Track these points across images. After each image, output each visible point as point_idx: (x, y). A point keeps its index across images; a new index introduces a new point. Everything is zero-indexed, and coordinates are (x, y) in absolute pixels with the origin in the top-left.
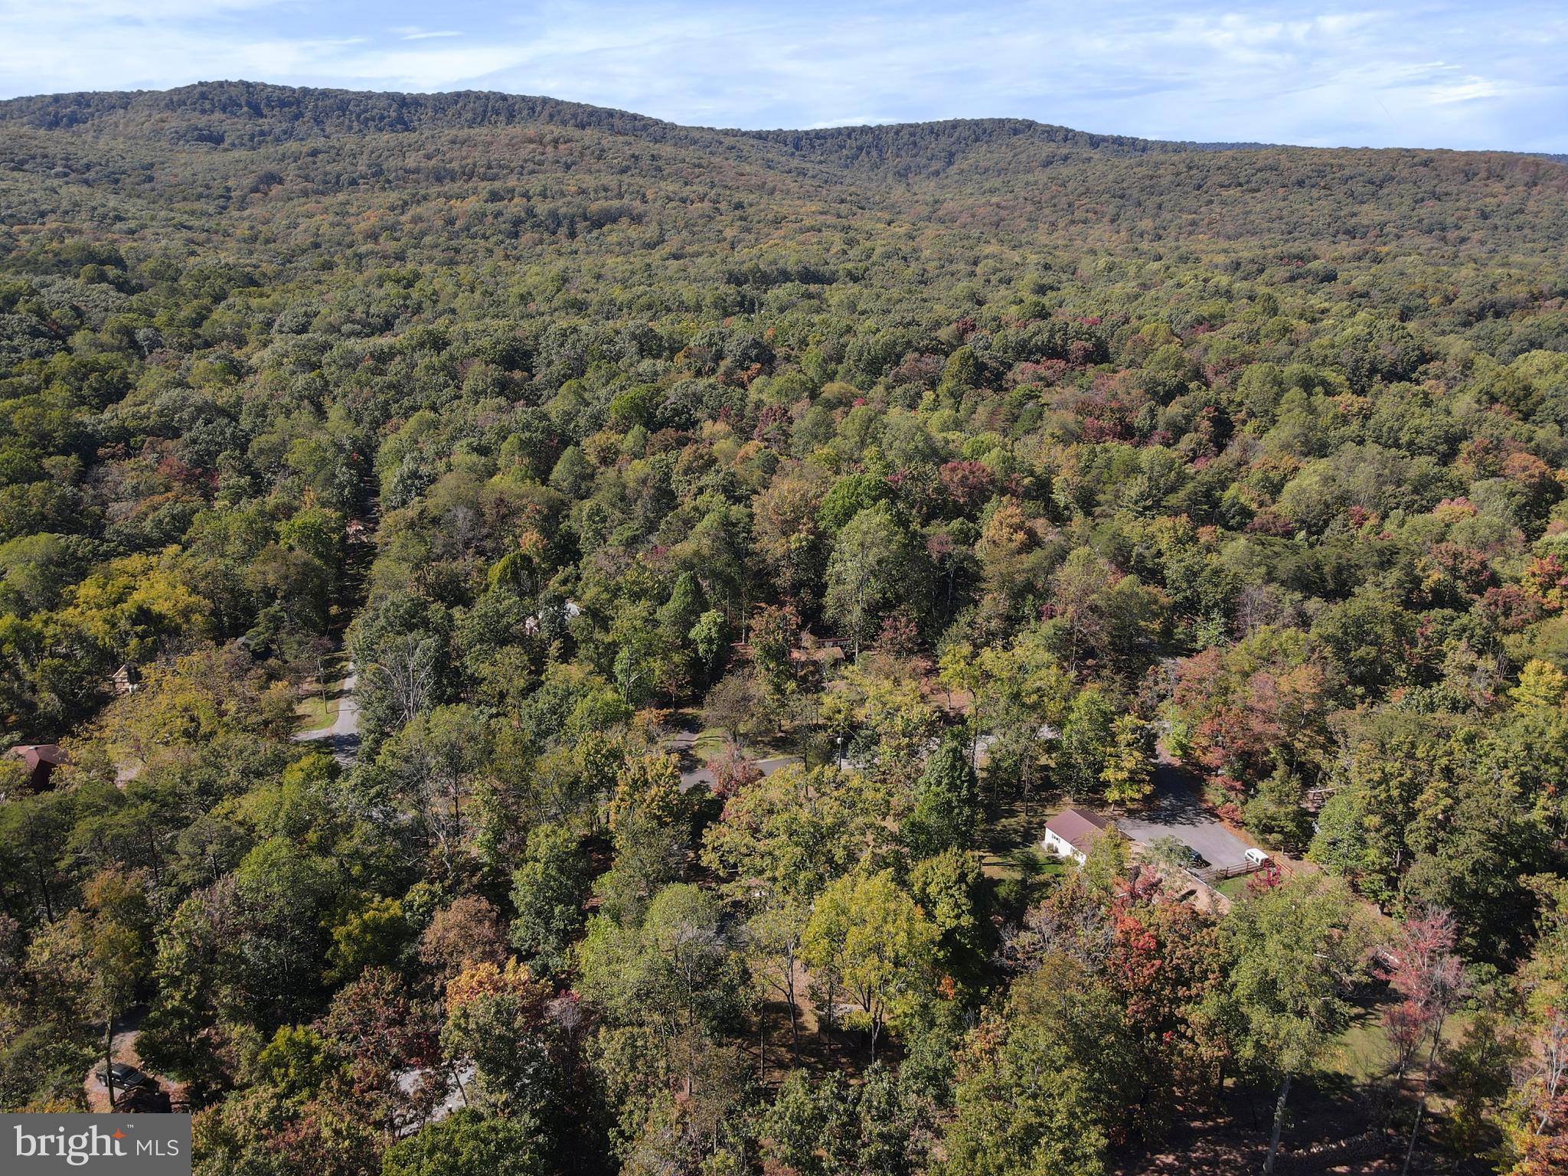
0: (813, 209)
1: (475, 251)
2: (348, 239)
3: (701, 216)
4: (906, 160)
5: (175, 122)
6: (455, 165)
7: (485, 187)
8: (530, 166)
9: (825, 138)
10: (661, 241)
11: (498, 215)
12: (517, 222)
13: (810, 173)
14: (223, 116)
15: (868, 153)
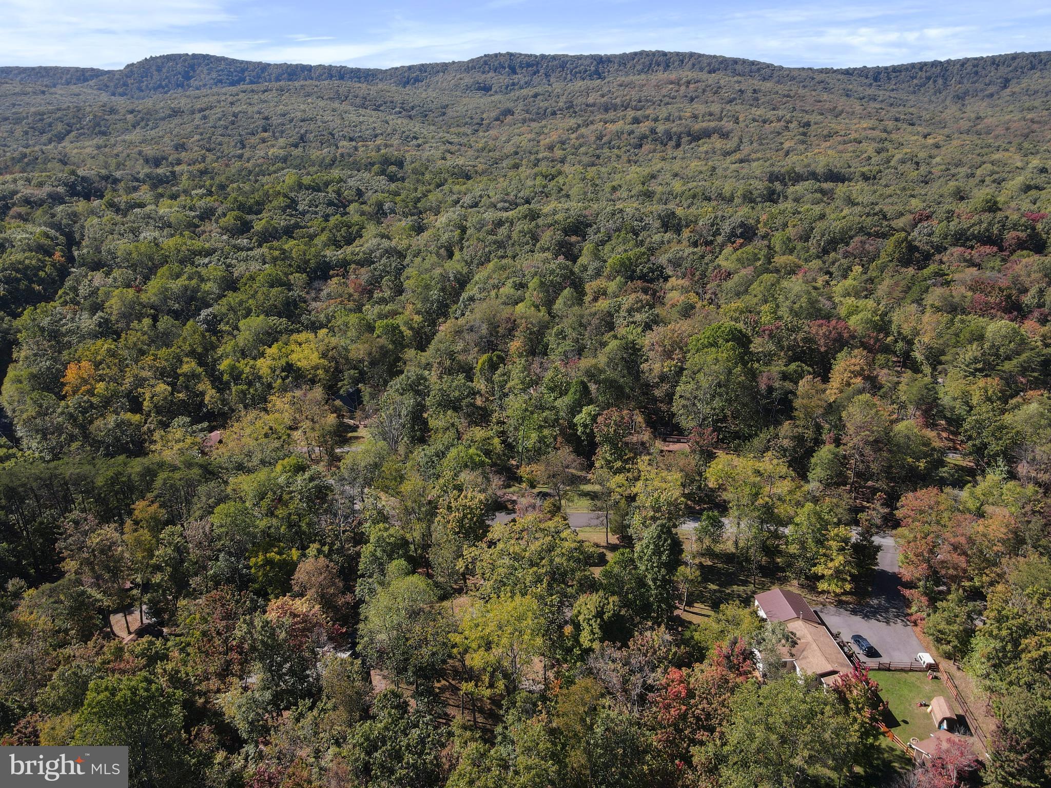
0: (865, 126)
1: (610, 157)
2: (535, 149)
3: (771, 133)
4: (967, 85)
5: (468, 79)
6: (618, 101)
7: (631, 114)
8: (667, 99)
9: (900, 71)
10: (737, 149)
11: (632, 132)
12: (643, 137)
13: (881, 98)
14: (494, 75)
15: (935, 81)
